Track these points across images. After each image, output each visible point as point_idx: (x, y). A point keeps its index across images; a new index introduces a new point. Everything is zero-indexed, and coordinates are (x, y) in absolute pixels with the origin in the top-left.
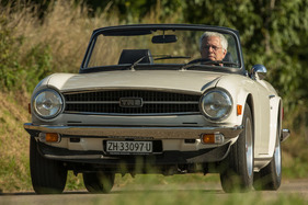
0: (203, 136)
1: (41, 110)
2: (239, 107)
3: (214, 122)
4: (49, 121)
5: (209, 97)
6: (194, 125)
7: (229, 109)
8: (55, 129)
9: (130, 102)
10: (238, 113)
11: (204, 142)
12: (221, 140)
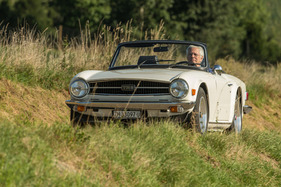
0: (171, 108)
1: (75, 92)
2: (194, 91)
3: (177, 99)
4: (80, 99)
5: (175, 85)
6: (166, 101)
7: (186, 92)
8: (83, 104)
9: (128, 87)
10: (193, 94)
11: (171, 111)
12: (182, 110)
